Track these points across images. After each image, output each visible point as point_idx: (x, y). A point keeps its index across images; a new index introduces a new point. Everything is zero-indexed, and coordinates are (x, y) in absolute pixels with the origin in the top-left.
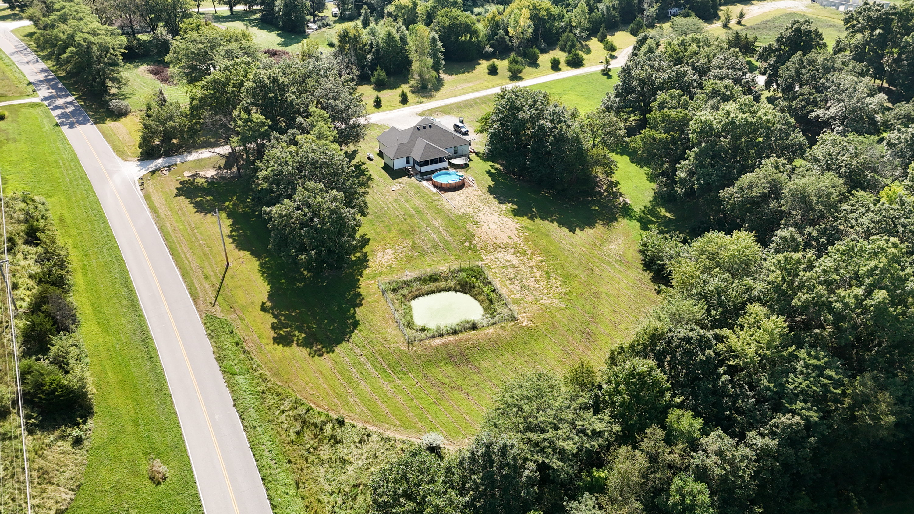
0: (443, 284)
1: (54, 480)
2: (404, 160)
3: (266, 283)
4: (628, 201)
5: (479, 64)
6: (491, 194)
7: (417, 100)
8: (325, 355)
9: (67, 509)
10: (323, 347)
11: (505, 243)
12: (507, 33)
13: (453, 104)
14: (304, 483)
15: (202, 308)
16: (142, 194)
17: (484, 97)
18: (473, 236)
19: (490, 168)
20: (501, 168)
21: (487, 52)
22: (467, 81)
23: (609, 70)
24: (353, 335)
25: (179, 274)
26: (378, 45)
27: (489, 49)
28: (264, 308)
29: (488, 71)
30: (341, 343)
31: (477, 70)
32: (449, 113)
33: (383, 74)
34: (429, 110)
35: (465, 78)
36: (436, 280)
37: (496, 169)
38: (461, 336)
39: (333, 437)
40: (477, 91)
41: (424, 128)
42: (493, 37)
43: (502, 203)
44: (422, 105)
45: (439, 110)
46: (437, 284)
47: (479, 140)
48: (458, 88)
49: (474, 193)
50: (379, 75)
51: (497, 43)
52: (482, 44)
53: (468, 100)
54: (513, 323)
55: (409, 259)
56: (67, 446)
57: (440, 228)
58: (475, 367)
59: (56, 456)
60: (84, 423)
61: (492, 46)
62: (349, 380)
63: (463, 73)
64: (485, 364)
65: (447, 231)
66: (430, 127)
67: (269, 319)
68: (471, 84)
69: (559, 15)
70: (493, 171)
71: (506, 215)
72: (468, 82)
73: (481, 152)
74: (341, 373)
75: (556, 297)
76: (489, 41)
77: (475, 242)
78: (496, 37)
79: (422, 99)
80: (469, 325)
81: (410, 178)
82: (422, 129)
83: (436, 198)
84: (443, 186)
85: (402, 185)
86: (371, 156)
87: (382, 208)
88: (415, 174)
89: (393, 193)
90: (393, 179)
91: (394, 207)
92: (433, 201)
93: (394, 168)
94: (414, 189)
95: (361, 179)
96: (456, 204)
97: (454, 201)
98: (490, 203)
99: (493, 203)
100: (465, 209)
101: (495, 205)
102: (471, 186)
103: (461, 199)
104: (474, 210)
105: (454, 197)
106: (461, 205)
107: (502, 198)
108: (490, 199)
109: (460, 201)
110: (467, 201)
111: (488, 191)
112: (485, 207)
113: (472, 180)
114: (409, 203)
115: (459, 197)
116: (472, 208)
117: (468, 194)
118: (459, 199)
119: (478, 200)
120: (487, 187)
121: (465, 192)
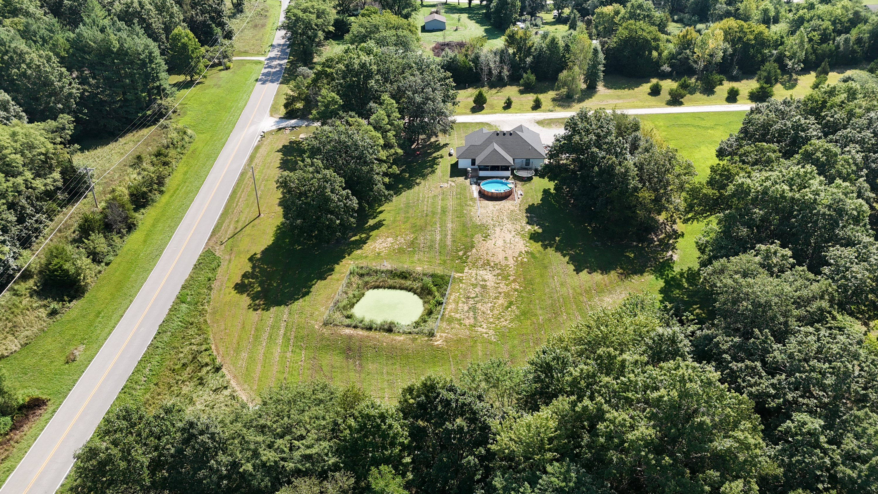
0: (408, 283)
1: (17, 334)
2: (470, 161)
3: (273, 238)
4: (675, 258)
5: (646, 82)
6: (526, 212)
7: (551, 108)
8: (259, 311)
9: (7, 356)
10: (263, 304)
11: (497, 262)
12: (693, 53)
14: (151, 405)
15: (211, 243)
16: (256, 144)
18: (472, 247)
19: (551, 187)
21: (663, 71)
22: (619, 97)
24: (296, 303)
25: (220, 212)
26: (541, 50)
27: (666, 68)
28: (251, 259)
29: (649, 91)
30: (280, 305)
31: (641, 88)
33: (533, 77)
34: (551, 119)
35: (621, 94)
36: (405, 278)
38: (372, 333)
39: (201, 379)
41: (504, 134)
42: (677, 56)
43: (530, 224)
44: (551, 113)
46: (403, 281)
48: (604, 103)
49: (511, 207)
50: (528, 78)
51: (677, 64)
52: (661, 62)
54: (426, 339)
55: (401, 251)
56: (43, 313)
57: (449, 232)
58: (360, 365)
59: (33, 318)
60: (70, 301)
61: (671, 65)
62: (257, 338)
63: (624, 89)
64: (371, 366)
65: (453, 235)
66: (511, 134)
67: (248, 267)
68: (620, 101)
70: (552, 191)
71: (523, 236)
74: (257, 330)
75: (495, 330)
76: (671, 59)
77: (470, 254)
78: (679, 57)
80: (386, 327)
81: (466, 179)
82: (501, 135)
83: (471, 203)
84: (486, 193)
85: (453, 184)
86: (452, 152)
87: (418, 200)
88: (472, 177)
89: (439, 189)
90: (451, 177)
91: (428, 202)
92: (466, 205)
93: (459, 167)
94: (459, 190)
95: (426, 171)
96: (483, 213)
97: (484, 210)
98: (517, 221)
99: (521, 221)
100: (488, 220)
101: (521, 223)
102: (513, 200)
103: (493, 210)
104: (496, 223)
105: (488, 206)
106: (487, 215)
107: (534, 219)
108: (522, 217)
109: (490, 211)
110: (497, 212)
111: (526, 209)
112: (509, 223)
113: (520, 194)
114: (443, 201)
115: (492, 207)
116: (494, 221)
117: (504, 207)
118: (490, 209)
119: (508, 215)
120: (529, 205)
121: (502, 204)
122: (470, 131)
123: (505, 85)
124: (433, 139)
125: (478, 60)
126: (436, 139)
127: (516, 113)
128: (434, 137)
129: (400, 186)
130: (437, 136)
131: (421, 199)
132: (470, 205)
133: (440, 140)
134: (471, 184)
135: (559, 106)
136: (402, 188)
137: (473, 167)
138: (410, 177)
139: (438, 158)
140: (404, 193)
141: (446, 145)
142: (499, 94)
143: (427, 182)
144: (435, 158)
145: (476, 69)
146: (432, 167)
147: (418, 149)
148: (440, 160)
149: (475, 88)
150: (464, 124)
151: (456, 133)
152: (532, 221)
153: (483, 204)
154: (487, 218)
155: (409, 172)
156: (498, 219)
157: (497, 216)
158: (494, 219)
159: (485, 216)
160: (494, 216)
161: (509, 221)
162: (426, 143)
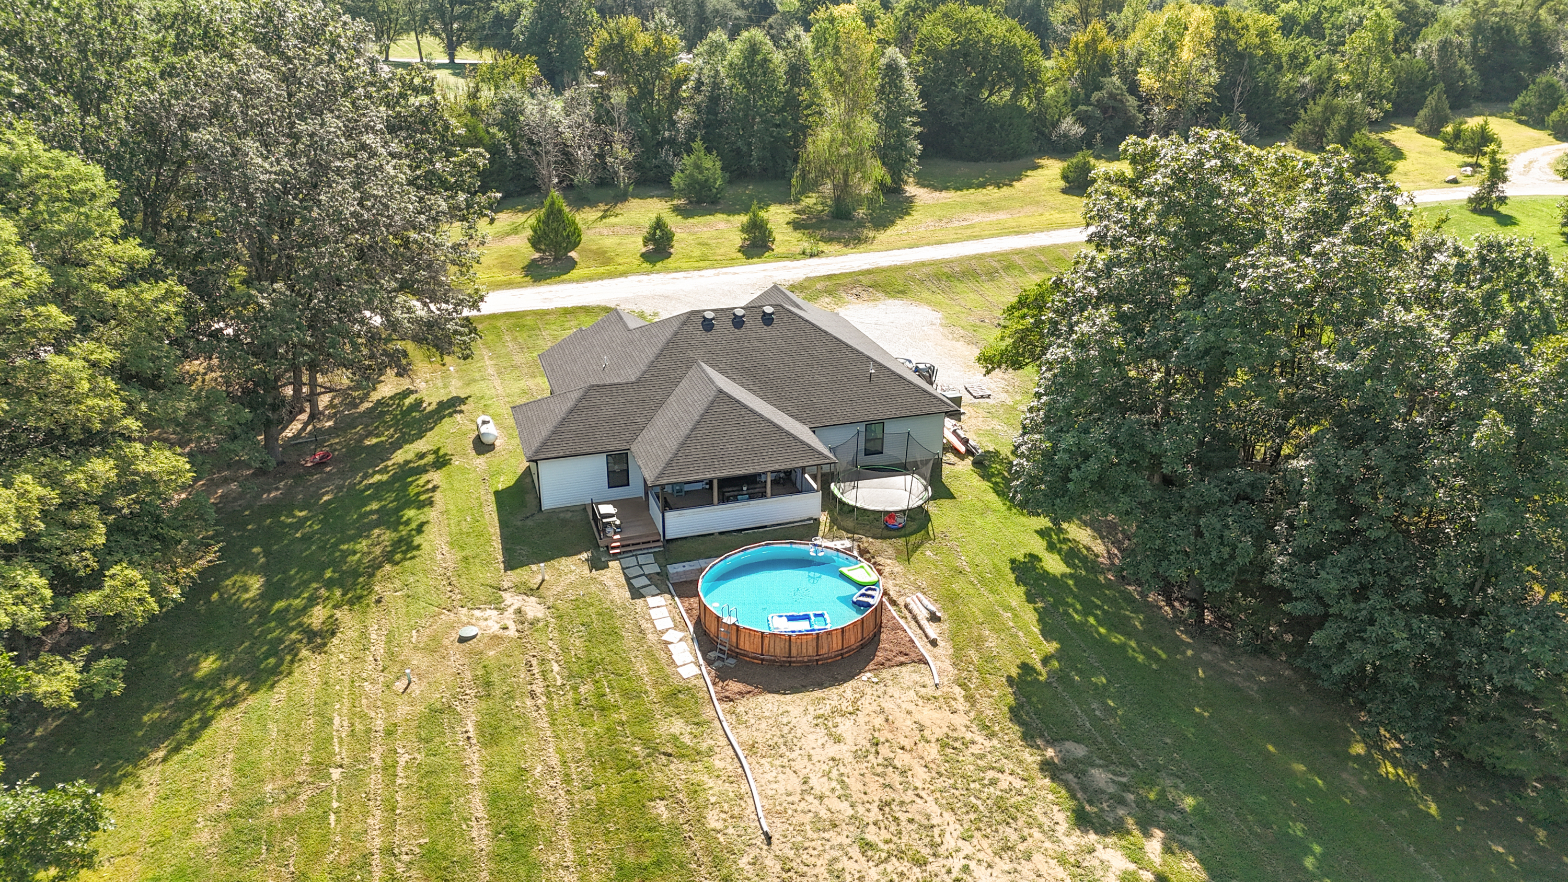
2: (597, 466)
5: (1036, 167)
6: (1028, 737)
7: (806, 245)
12: (1133, 88)
13: (923, 264)
17: (1042, 250)
19: (1038, 546)
20: (1099, 548)
21: (1066, 136)
22: (988, 207)
23: (1502, 200)
26: (716, 85)
27: (1070, 127)
29: (1062, 184)
31: (1026, 181)
32: (902, 293)
33: (712, 165)
34: (830, 277)
35: (984, 199)
37: (1072, 555)
40: (1018, 233)
41: (738, 322)
42: (1088, 96)
43: (1103, 830)
44: (814, 261)
45: (865, 280)
47: (1000, 397)
48: (956, 224)
49: (927, 714)
50: (698, 167)
51: (1098, 113)
52: (1053, 113)
53: (980, 257)
61: (1082, 119)
63: (983, 186)
66: (767, 319)
68: (1002, 216)
69: (1293, 56)
70: (1054, 565)
72: (994, 209)
73: (1006, 451)
76: (1074, 106)
78: (1096, 96)
79: (822, 246)
81: (597, 564)
82: (724, 327)
83: (678, 726)
84: (746, 645)
85: (533, 609)
86: (490, 430)
87: (320, 769)
88: (629, 549)
89: (456, 657)
90: (511, 564)
91: (389, 769)
92: (653, 750)
93: (547, 504)
94: (577, 644)
95: (363, 545)
96: (784, 797)
97: (780, 769)
98: (1015, 819)
99: (1039, 816)
100: (835, 853)
101: (1050, 834)
102: (914, 661)
103: (831, 755)
104: (899, 870)
105: (790, 736)
106: (816, 815)
107: (1100, 777)
108: (1023, 779)
109: (820, 774)
110: (869, 777)
111: (1011, 709)
112: (980, 856)
113: (922, 615)
114: (495, 748)
115: (820, 742)
116: (884, 855)
117: (887, 720)
118: (815, 759)
119: (940, 783)
120: (1010, 679)
121: (867, 705)
122: (546, 342)
123: (622, 197)
124: (388, 386)
125: (515, 118)
126: (405, 384)
127: (699, 269)
128: (390, 373)
129: (208, 665)
130: (403, 372)
131: (341, 752)
132: (680, 752)
133: (420, 385)
134: (636, 593)
135: (829, 240)
136: (215, 679)
137: (620, 493)
138: (272, 592)
139: (423, 470)
140: (224, 722)
141: (452, 406)
142: (612, 220)
143: (374, 612)
144: (408, 471)
145: (516, 149)
146: (390, 519)
147: (318, 437)
148: (436, 477)
149: (523, 211)
150: (516, 319)
151: (486, 353)
152: (1094, 795)
153: (752, 721)
154: (826, 835)
155: (261, 566)
156: (893, 828)
157: (877, 803)
158: (871, 835)
159: (808, 827)
160: (861, 810)
161: (972, 837)
162: (356, 406)
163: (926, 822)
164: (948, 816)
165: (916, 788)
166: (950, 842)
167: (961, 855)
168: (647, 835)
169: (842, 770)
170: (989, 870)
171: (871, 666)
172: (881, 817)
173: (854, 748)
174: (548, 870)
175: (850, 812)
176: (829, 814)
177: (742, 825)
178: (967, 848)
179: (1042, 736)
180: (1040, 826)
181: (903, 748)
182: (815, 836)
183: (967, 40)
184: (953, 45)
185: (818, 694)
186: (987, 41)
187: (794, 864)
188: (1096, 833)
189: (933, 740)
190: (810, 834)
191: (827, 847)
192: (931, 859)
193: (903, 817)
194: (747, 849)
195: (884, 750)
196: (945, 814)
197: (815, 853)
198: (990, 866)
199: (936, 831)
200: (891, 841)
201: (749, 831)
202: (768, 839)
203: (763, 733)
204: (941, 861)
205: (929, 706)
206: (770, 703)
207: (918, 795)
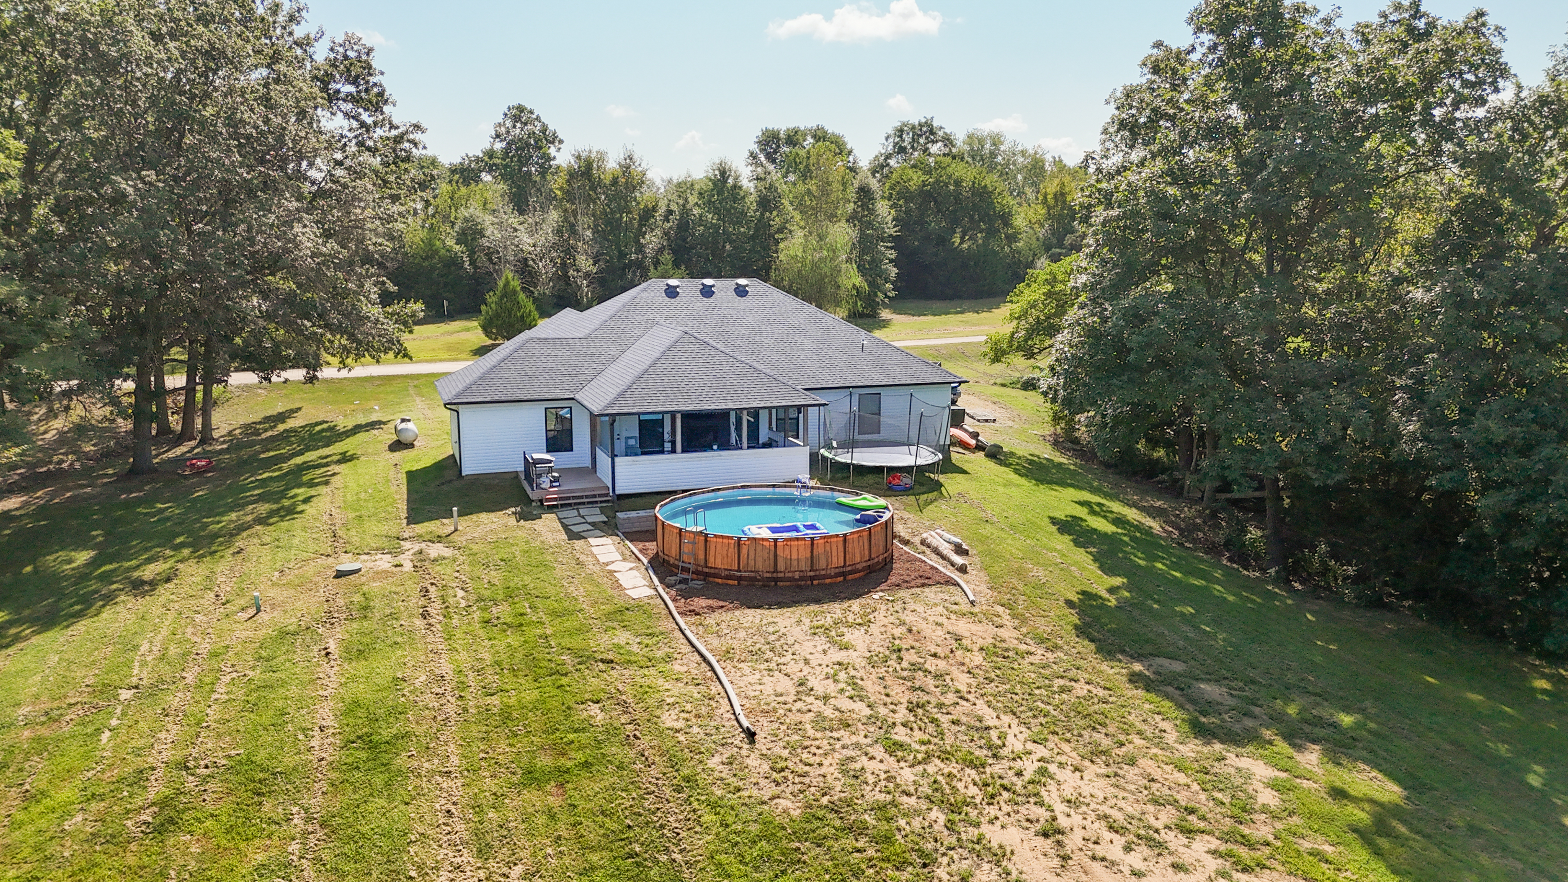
2: (533, 422)
6: (1105, 652)
19: (1078, 511)
26: (685, 214)
37: (1121, 522)
41: (707, 292)
43: (1230, 740)
49: (963, 626)
66: (741, 291)
70: (1101, 525)
78: (1068, 239)
81: (526, 516)
82: (690, 295)
83: (623, 637)
84: (718, 561)
85: (439, 551)
87: (104, 690)
88: (568, 504)
89: (328, 589)
90: (416, 520)
91: (205, 686)
92: (587, 658)
93: (468, 472)
95: (231, 516)
96: (773, 698)
97: (765, 673)
98: (1104, 725)
99: (1137, 724)
100: (850, 753)
101: (1158, 739)
102: (939, 583)
103: (835, 660)
104: (946, 771)
105: (778, 644)
106: (819, 714)
107: (1209, 690)
108: (1105, 688)
109: (823, 677)
110: (889, 681)
111: (1076, 627)
112: (1063, 759)
113: (946, 549)
114: (363, 662)
115: (820, 648)
116: (920, 757)
117: (910, 631)
118: (813, 663)
119: (990, 688)
120: (1070, 603)
121: (881, 618)
131: (140, 674)
132: (624, 659)
133: (337, 418)
134: (576, 536)
137: (561, 459)
139: (324, 466)
141: (370, 426)
143: (228, 561)
144: (305, 468)
145: (473, 260)
146: (272, 497)
147: (206, 455)
148: (338, 468)
151: (419, 399)
152: (1207, 707)
153: (726, 631)
154: (835, 735)
155: (97, 544)
156: (931, 728)
157: (905, 705)
158: (900, 734)
159: (808, 727)
160: (883, 711)
161: (1046, 740)
162: (260, 434)
163: (978, 724)
164: (1006, 719)
165: (958, 691)
166: (1015, 744)
167: (1035, 757)
168: (571, 736)
169: (853, 673)
170: (1078, 774)
171: (883, 587)
172: (912, 719)
173: (868, 655)
174: (419, 776)
175: (868, 712)
176: (837, 713)
177: (712, 723)
178: (1041, 751)
179: (1123, 652)
180: (1140, 733)
181: (935, 655)
182: (819, 735)
183: (937, 181)
184: (924, 186)
185: (813, 607)
186: (958, 183)
187: (790, 764)
188: (1222, 742)
189: (976, 648)
190: (811, 732)
191: (838, 746)
192: (990, 761)
193: (944, 719)
194: (720, 749)
195: (910, 657)
196: (1002, 716)
197: (820, 751)
198: (1077, 769)
199: (994, 734)
200: (929, 742)
201: (723, 730)
202: (751, 735)
203: (740, 641)
204: (1005, 763)
205: (964, 620)
206: (751, 617)
207: (961, 698)
